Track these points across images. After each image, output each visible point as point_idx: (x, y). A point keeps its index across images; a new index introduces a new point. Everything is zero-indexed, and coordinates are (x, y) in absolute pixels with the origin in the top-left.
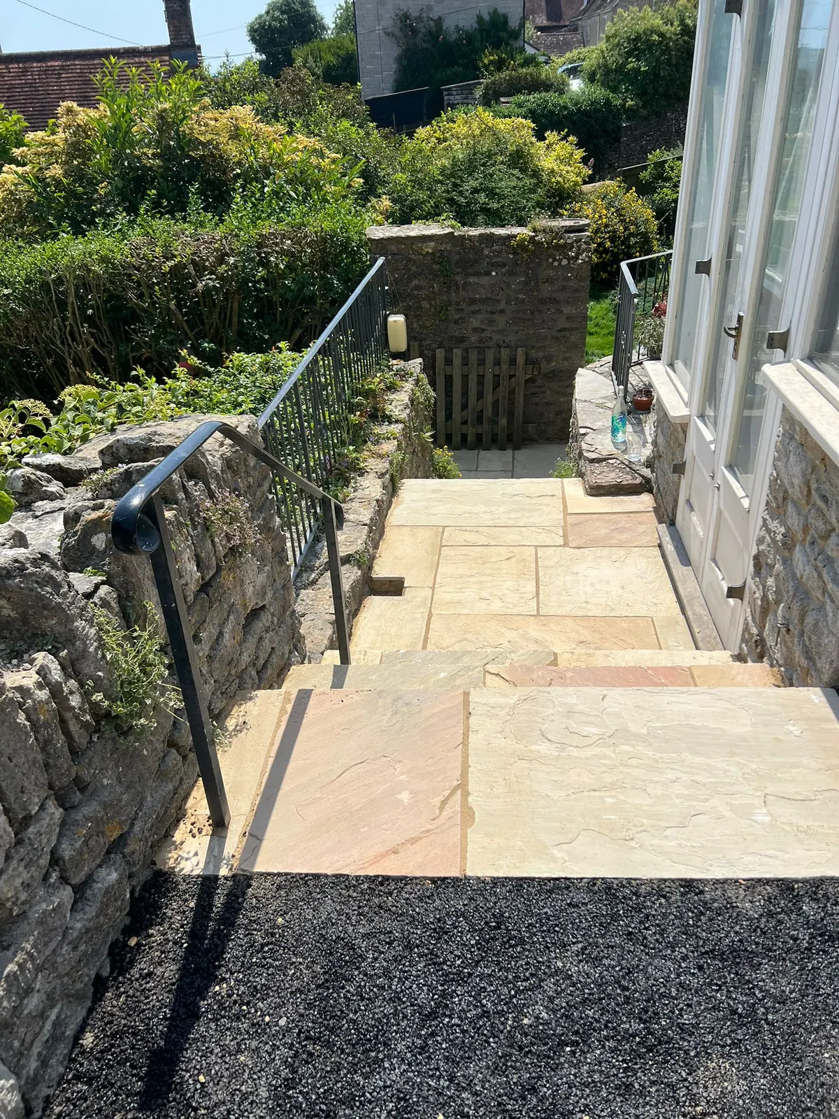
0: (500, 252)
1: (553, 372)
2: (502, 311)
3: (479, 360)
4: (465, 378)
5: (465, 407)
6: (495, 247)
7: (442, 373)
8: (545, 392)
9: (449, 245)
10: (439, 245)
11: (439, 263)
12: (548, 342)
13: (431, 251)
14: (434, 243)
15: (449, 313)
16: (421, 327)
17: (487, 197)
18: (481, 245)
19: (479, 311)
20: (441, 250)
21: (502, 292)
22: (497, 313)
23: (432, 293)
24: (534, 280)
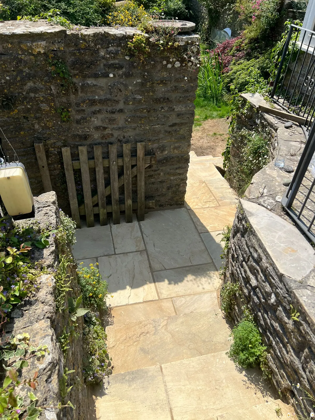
0: (116, 53)
1: (166, 159)
2: (121, 111)
3: (103, 153)
4: (93, 171)
5: (94, 192)
6: (111, 49)
7: (70, 168)
8: (159, 174)
9: (63, 45)
10: (51, 44)
11: (53, 65)
12: (161, 136)
13: (42, 51)
14: (45, 42)
15: (69, 114)
16: (43, 128)
17: (66, 5)
18: (96, 45)
19: (99, 111)
20: (53, 50)
21: (120, 93)
22: (116, 113)
23: (51, 95)
24: (149, 82)
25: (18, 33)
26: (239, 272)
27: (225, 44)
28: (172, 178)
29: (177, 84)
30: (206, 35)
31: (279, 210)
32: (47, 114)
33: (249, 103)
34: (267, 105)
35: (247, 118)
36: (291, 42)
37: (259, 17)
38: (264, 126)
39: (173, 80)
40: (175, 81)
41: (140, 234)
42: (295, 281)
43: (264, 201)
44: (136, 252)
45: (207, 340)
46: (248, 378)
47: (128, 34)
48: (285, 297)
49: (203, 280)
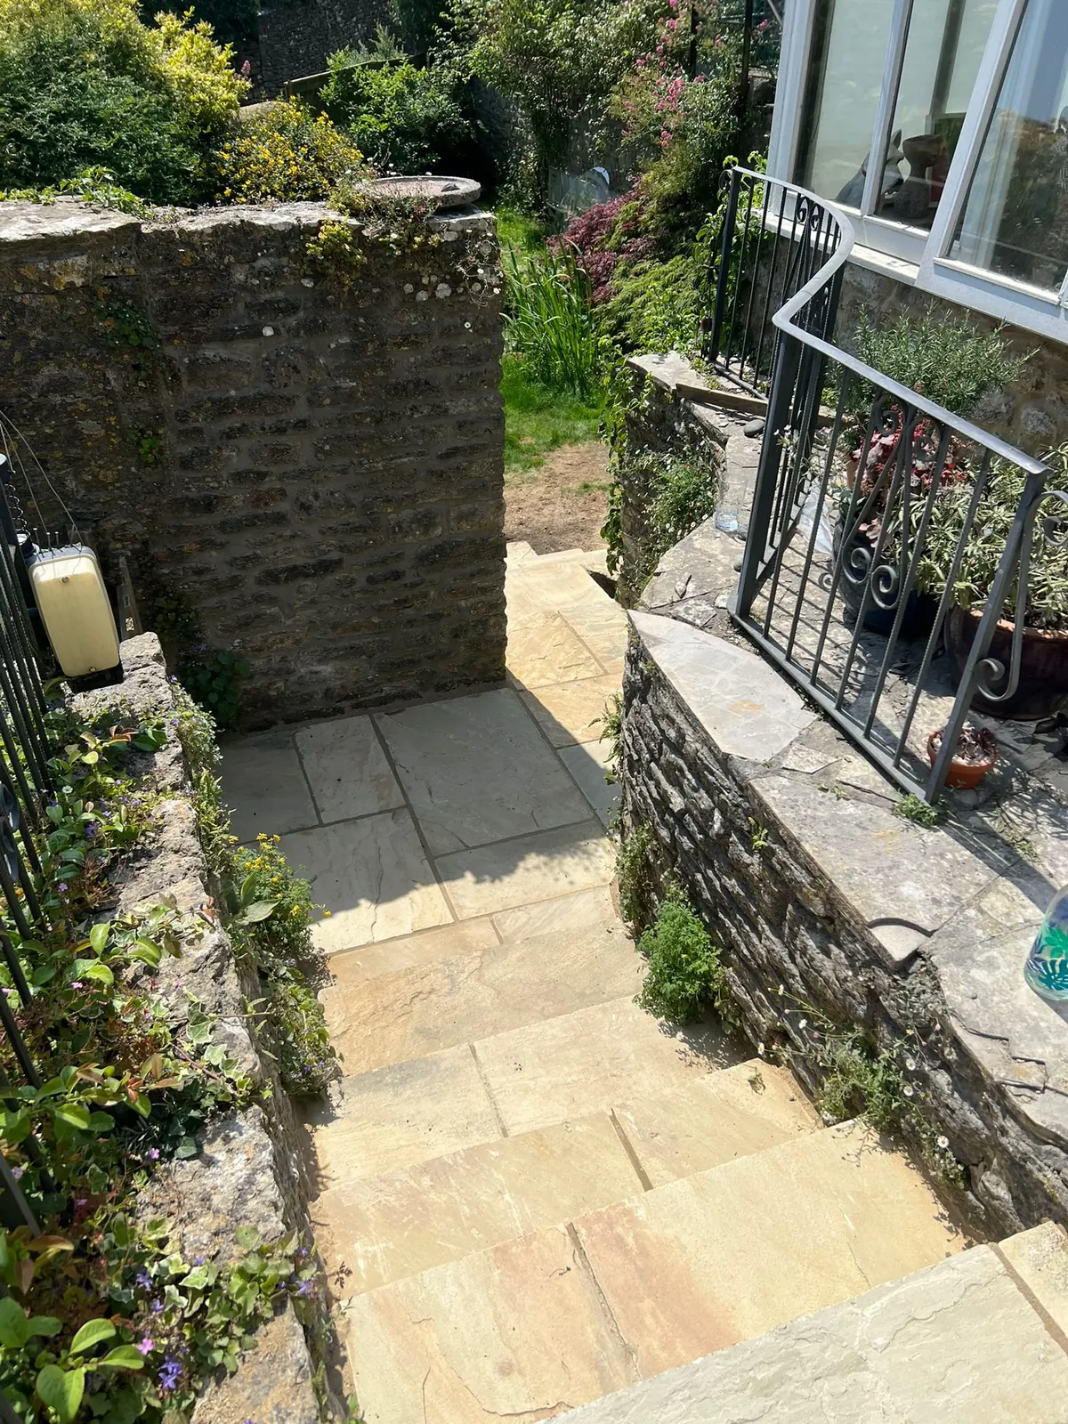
0: (278, 273)
1: (440, 549)
2: (302, 425)
6: (262, 262)
8: (426, 595)
9: (133, 262)
10: (101, 262)
11: (110, 315)
12: (419, 486)
13: (79, 282)
14: (85, 257)
15: (162, 443)
16: (89, 487)
17: (84, 129)
18: (221, 255)
19: (243, 430)
20: (107, 277)
21: (295, 377)
22: (289, 431)
23: (109, 394)
24: (372, 341)
25: (12, 239)
26: (647, 794)
27: (592, 219)
28: (463, 603)
29: (446, 343)
30: (533, 191)
31: (723, 626)
32: (99, 448)
33: (653, 379)
34: (698, 382)
35: (653, 422)
36: (741, 213)
37: (681, 134)
38: (695, 439)
39: (437, 333)
40: (441, 335)
41: (385, 763)
42: (755, 764)
43: (686, 610)
44: (380, 813)
45: (588, 992)
46: (690, 1045)
47: (304, 221)
48: (737, 806)
49: (569, 862)
